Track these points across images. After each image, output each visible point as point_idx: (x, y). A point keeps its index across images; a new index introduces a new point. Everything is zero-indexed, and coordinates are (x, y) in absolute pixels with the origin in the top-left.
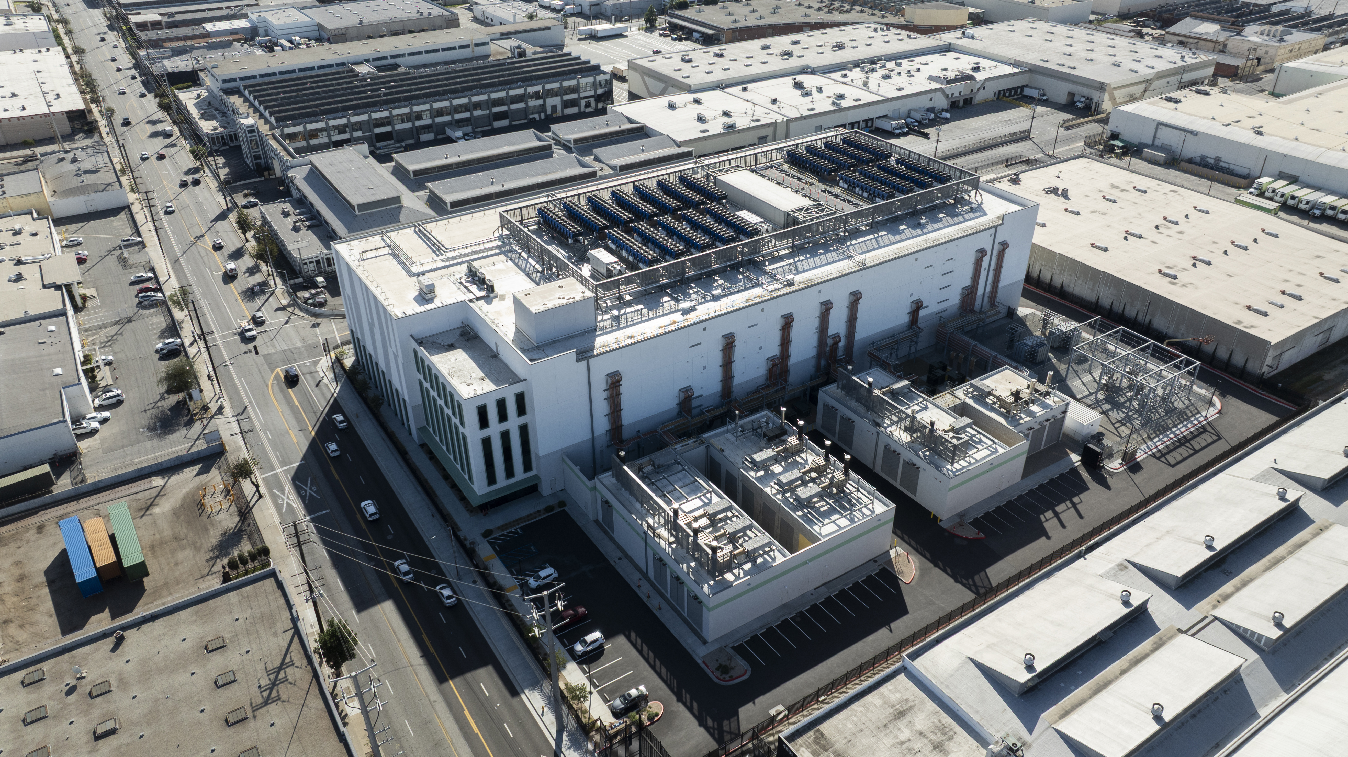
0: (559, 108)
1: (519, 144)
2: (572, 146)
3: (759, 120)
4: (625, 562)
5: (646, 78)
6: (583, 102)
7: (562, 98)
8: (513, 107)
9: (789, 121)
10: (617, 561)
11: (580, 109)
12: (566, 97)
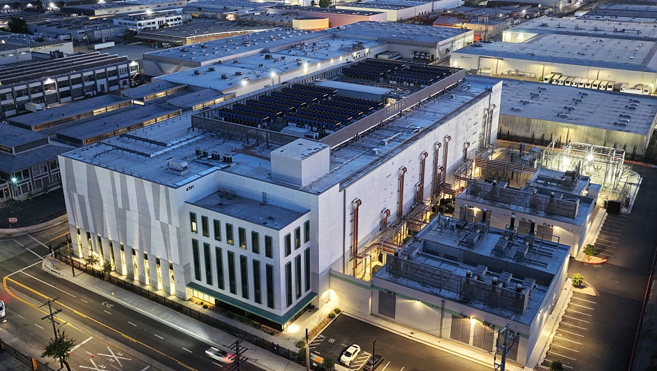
0: (106, 87)
4: (417, 334)
6: (121, 82)
7: (107, 79)
8: (74, 87)
9: (280, 75)
10: (411, 335)
12: (110, 79)
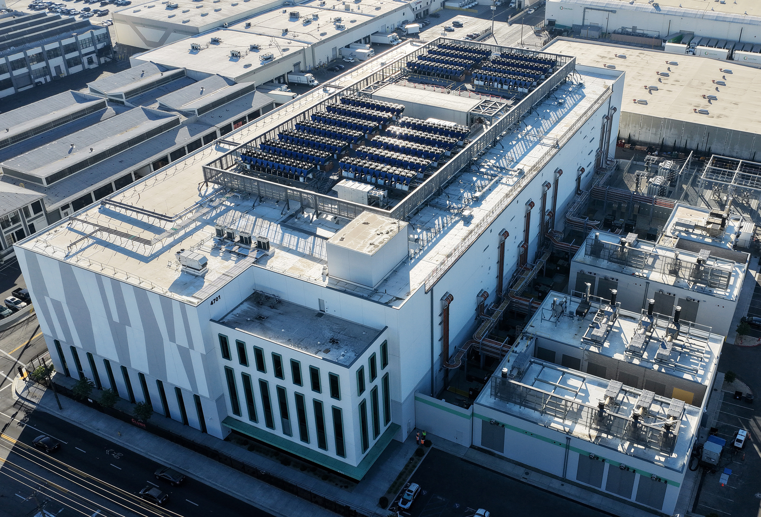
0: (63, 68)
1: (64, 107)
2: (124, 100)
3: (288, 49)
4: (533, 475)
5: (140, 29)
6: (85, 59)
7: (64, 58)
8: (16, 73)
9: (314, 46)
10: (526, 477)
11: (83, 66)
12: (69, 56)
